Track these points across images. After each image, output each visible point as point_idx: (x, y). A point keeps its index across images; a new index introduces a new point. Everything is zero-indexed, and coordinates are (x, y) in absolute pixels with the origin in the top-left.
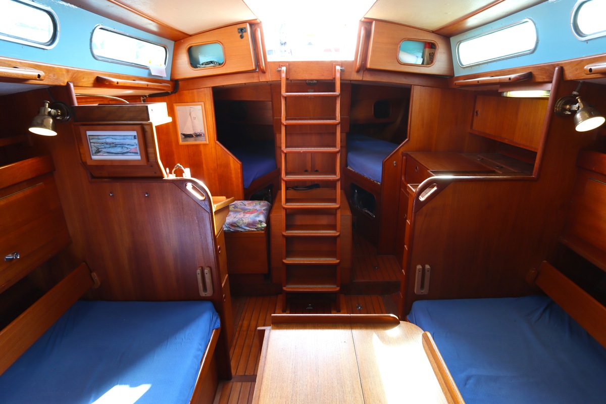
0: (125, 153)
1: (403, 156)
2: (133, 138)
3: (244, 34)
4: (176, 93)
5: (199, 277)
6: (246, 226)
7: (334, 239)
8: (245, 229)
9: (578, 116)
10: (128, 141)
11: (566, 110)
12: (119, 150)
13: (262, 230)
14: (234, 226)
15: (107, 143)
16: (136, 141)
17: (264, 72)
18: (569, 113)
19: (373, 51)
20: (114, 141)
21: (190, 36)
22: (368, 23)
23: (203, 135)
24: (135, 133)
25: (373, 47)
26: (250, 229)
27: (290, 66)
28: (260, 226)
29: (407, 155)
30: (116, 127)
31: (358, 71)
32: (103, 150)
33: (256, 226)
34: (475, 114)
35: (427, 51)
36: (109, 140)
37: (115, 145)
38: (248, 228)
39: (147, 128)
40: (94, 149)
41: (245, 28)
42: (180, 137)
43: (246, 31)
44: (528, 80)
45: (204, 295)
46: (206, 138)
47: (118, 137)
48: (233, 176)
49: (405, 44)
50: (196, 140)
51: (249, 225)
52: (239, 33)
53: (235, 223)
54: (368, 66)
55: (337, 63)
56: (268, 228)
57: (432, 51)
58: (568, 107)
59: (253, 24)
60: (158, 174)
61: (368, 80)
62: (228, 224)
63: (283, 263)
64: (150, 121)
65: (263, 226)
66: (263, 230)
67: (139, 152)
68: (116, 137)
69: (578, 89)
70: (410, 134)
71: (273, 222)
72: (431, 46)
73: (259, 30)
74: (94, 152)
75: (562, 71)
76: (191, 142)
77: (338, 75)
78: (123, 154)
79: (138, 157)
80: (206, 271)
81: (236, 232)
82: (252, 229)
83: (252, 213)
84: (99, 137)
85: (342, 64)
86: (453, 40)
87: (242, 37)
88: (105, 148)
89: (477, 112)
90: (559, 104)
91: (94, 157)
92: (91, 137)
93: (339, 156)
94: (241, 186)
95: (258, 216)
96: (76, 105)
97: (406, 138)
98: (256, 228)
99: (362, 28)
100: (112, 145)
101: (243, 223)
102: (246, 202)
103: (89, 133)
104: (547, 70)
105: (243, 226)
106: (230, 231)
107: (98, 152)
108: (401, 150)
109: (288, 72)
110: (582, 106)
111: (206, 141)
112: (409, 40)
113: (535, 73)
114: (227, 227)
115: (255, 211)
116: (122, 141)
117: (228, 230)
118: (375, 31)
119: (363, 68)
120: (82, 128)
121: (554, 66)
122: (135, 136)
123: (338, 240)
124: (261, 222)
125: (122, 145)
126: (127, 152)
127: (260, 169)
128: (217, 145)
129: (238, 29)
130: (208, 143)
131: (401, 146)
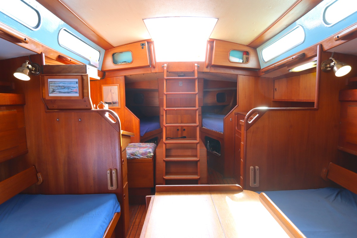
0: (70, 92)
1: (235, 115)
2: (76, 83)
3: (144, 47)
5: (109, 175)
6: (141, 155)
7: (196, 162)
8: (140, 157)
9: (335, 68)
10: (72, 85)
11: (327, 68)
12: (66, 90)
13: (151, 157)
14: (133, 155)
15: (59, 86)
16: (77, 85)
17: (154, 67)
18: (330, 69)
19: (215, 55)
20: (64, 85)
21: (114, 47)
22: (211, 41)
23: (117, 103)
24: (77, 80)
25: (215, 53)
26: (143, 157)
27: (169, 64)
28: (149, 155)
29: (238, 114)
30: (66, 77)
31: (207, 67)
32: (57, 90)
33: (147, 155)
34: (275, 90)
35: (245, 56)
36: (61, 85)
37: (64, 87)
38: (142, 156)
39: (84, 77)
40: (51, 90)
41: (144, 43)
43: (145, 45)
44: (303, 58)
45: (111, 189)
46: (119, 105)
47: (67, 83)
48: (134, 127)
49: (232, 53)
50: (113, 106)
51: (142, 154)
52: (141, 46)
53: (134, 153)
54: (213, 63)
55: (196, 62)
56: (154, 156)
57: (247, 56)
58: (328, 65)
59: (149, 42)
60: (88, 107)
61: (213, 72)
62: (129, 154)
63: (164, 179)
64: (87, 74)
65: (151, 155)
67: (78, 91)
68: (65, 83)
69: (332, 56)
70: (238, 101)
71: (157, 154)
72: (247, 53)
73: (152, 45)
74: (51, 92)
75: (321, 46)
77: (196, 68)
78: (68, 93)
79: (77, 95)
80: (114, 171)
81: (134, 159)
82: (145, 157)
83: (145, 148)
84: (55, 83)
85: (198, 63)
86: (258, 49)
87: (143, 48)
88: (58, 89)
89: (276, 89)
90: (323, 65)
91: (51, 95)
92: (50, 83)
93: (197, 112)
94: (138, 134)
95: (148, 149)
96: (44, 64)
97: (236, 105)
98: (147, 157)
99: (209, 45)
100: (62, 87)
101: (139, 153)
102: (141, 144)
103: (49, 80)
104: (313, 49)
105: (139, 155)
106: (130, 158)
107: (53, 91)
108: (234, 112)
109: (168, 67)
110: (336, 63)
111: (119, 106)
112: (234, 50)
113: (306, 53)
114: (129, 156)
115: (147, 147)
116: (69, 85)
117: (129, 158)
118: (215, 45)
119: (210, 65)
120: (46, 77)
121: (317, 46)
122: (77, 82)
123: (199, 163)
124: (150, 152)
125: (68, 88)
126: (71, 92)
127: (150, 127)
128: (125, 109)
129: (141, 44)
131: (234, 109)
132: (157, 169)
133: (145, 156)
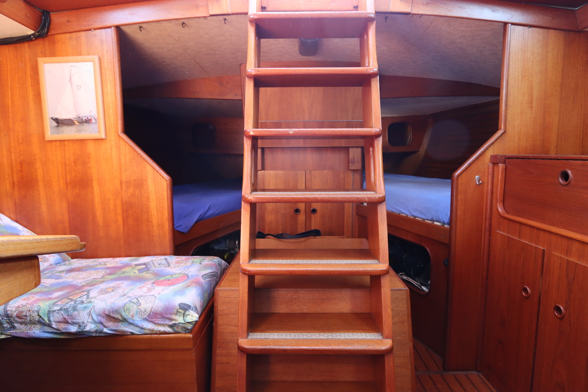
1: (494, 165)
4: (46, 39)
6: (146, 319)
7: (375, 359)
8: (142, 328)
13: (187, 330)
14: (115, 320)
23: (93, 121)
26: (156, 328)
28: (181, 319)
29: (506, 159)
33: (171, 320)
38: (150, 326)
42: (49, 125)
46: (99, 128)
48: (153, 204)
50: (79, 131)
51: (153, 316)
53: (117, 311)
62: (99, 315)
65: (191, 318)
66: (190, 331)
70: (506, 116)
71: (221, 307)
76: (69, 133)
81: (118, 336)
82: (162, 329)
93: (379, 144)
95: (181, 292)
97: (498, 129)
98: (171, 326)
101: (139, 312)
102: (173, 259)
105: (137, 320)
106: (101, 332)
111: (99, 132)
114: (95, 322)
115: (184, 278)
117: (96, 332)
123: (389, 362)
124: (185, 308)
127: (217, 202)
128: (122, 143)
130: (103, 137)
131: (490, 146)
132: (218, 368)
133: (163, 325)
